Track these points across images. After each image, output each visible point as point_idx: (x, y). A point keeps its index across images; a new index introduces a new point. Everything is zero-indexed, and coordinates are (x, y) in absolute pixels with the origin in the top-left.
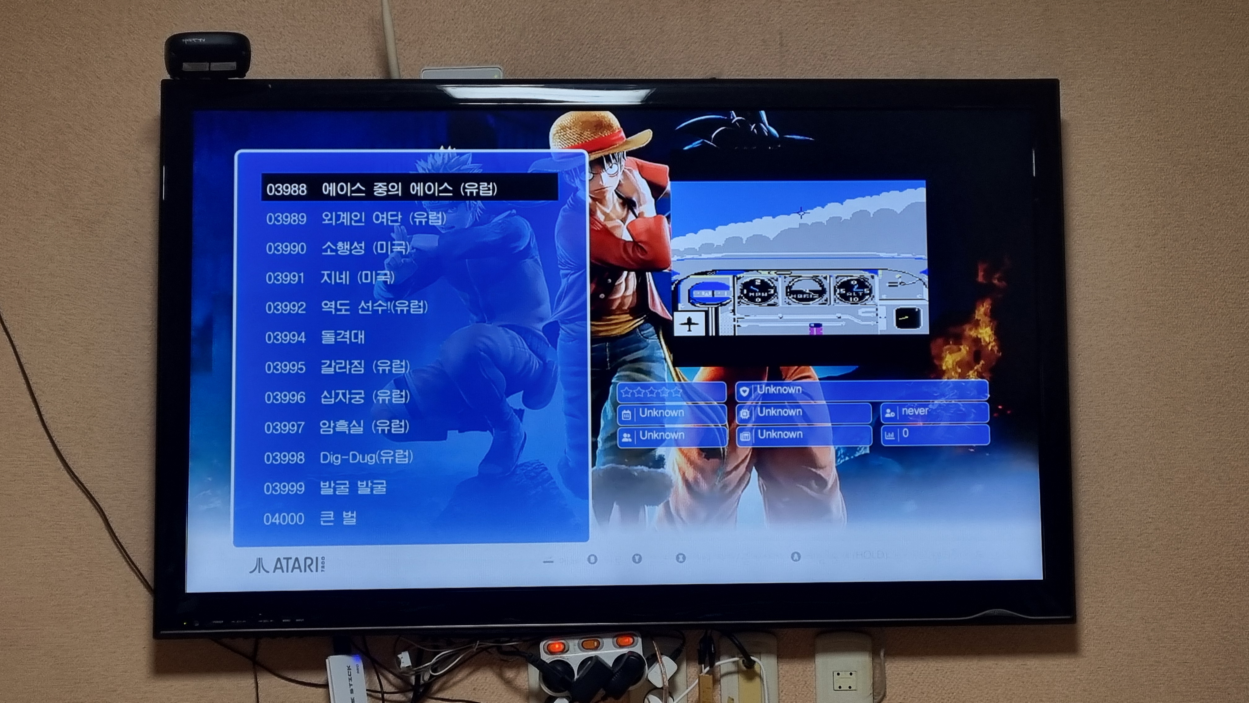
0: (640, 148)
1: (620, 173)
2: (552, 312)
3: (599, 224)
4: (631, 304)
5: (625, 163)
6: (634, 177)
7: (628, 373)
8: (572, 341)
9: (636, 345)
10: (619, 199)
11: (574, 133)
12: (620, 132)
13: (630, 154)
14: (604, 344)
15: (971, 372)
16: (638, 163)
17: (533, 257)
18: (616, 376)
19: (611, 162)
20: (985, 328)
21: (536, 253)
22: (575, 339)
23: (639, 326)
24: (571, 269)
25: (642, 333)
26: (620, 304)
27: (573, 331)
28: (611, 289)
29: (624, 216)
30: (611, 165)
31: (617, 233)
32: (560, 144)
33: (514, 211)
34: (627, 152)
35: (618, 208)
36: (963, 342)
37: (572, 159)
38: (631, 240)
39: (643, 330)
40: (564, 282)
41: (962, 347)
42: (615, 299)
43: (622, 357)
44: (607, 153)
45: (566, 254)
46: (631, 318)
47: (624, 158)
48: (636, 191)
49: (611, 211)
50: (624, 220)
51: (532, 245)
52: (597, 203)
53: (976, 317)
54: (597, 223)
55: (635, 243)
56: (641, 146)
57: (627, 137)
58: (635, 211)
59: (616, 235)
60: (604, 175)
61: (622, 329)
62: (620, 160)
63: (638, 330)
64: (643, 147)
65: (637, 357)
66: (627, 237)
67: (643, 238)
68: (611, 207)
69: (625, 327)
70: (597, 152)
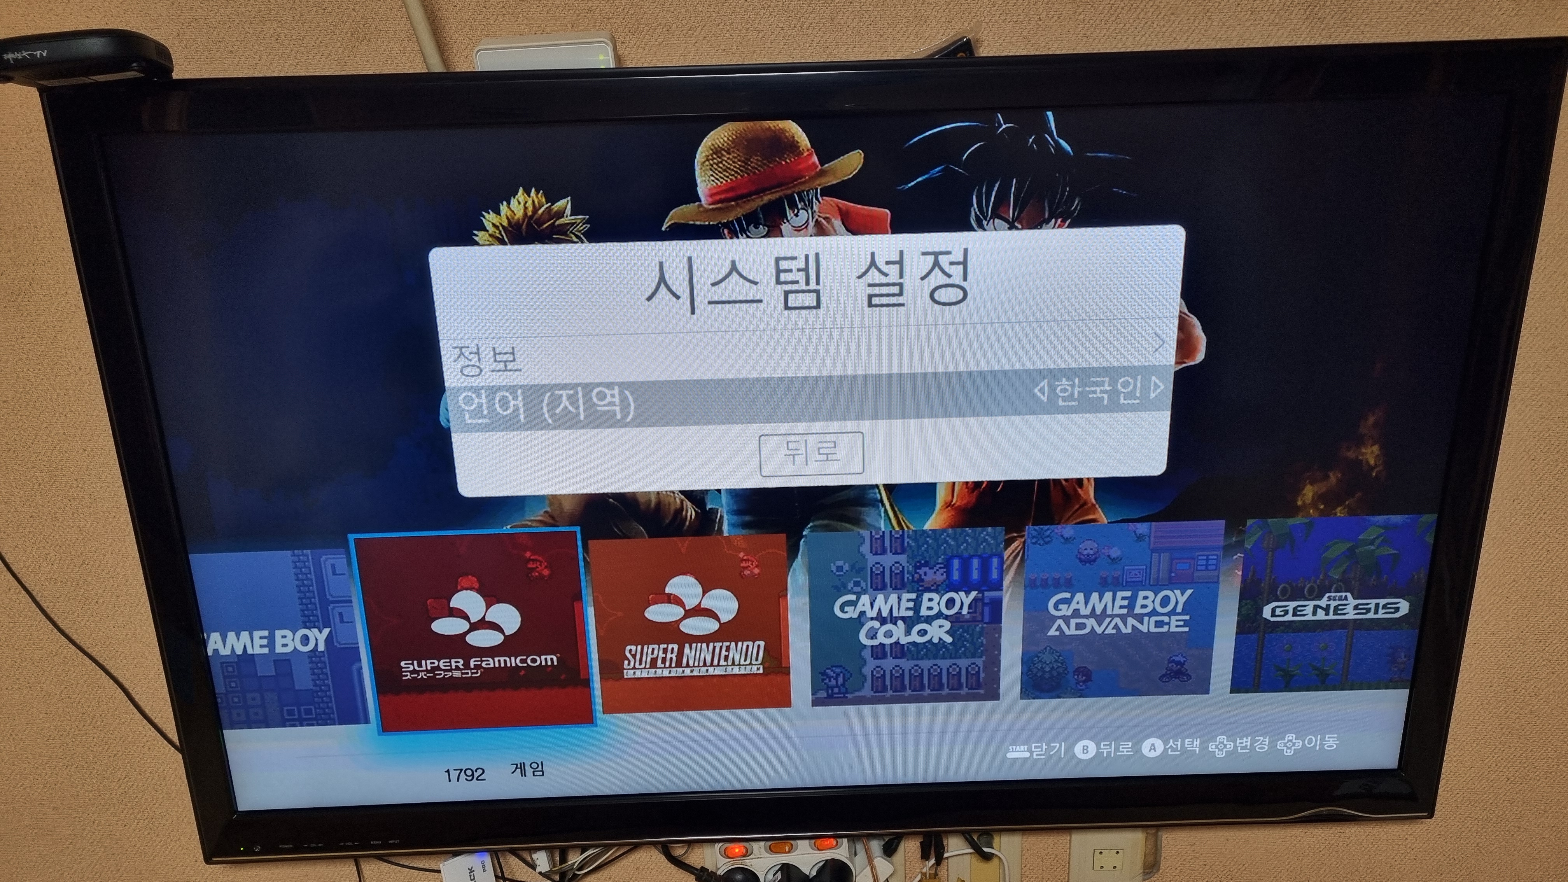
0: (843, 182)
5: (820, 208)
6: (835, 231)
15: (1338, 509)
20: (1372, 445)
34: (822, 189)
36: (1334, 467)
41: (1331, 474)
53: (1361, 431)
56: (846, 179)
60: (785, 228)
64: (849, 179)
65: (839, 499)
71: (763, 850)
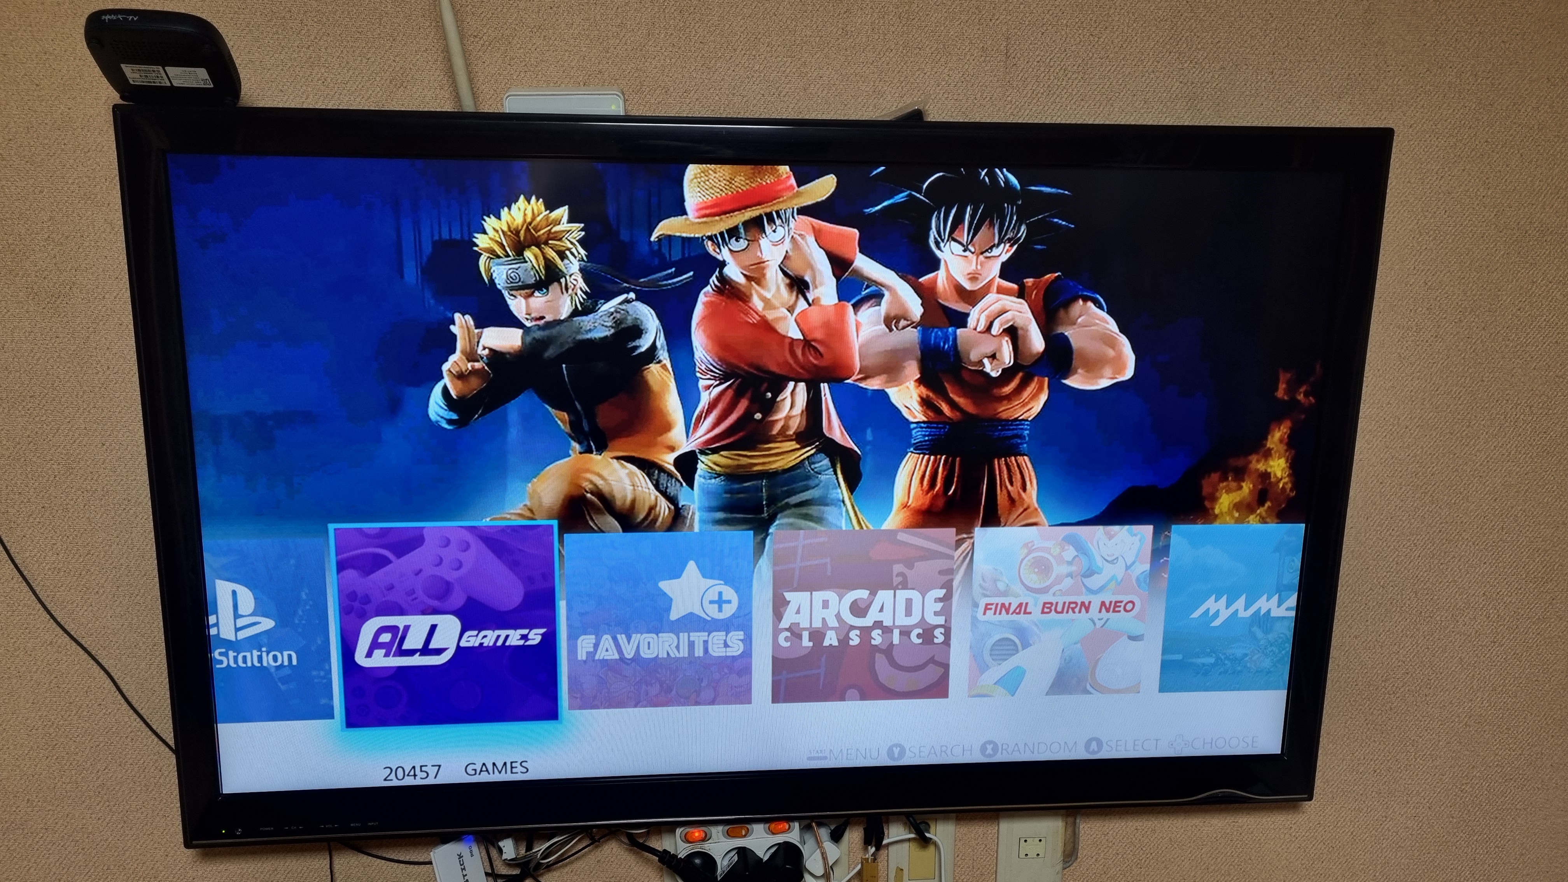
71: (720, 834)
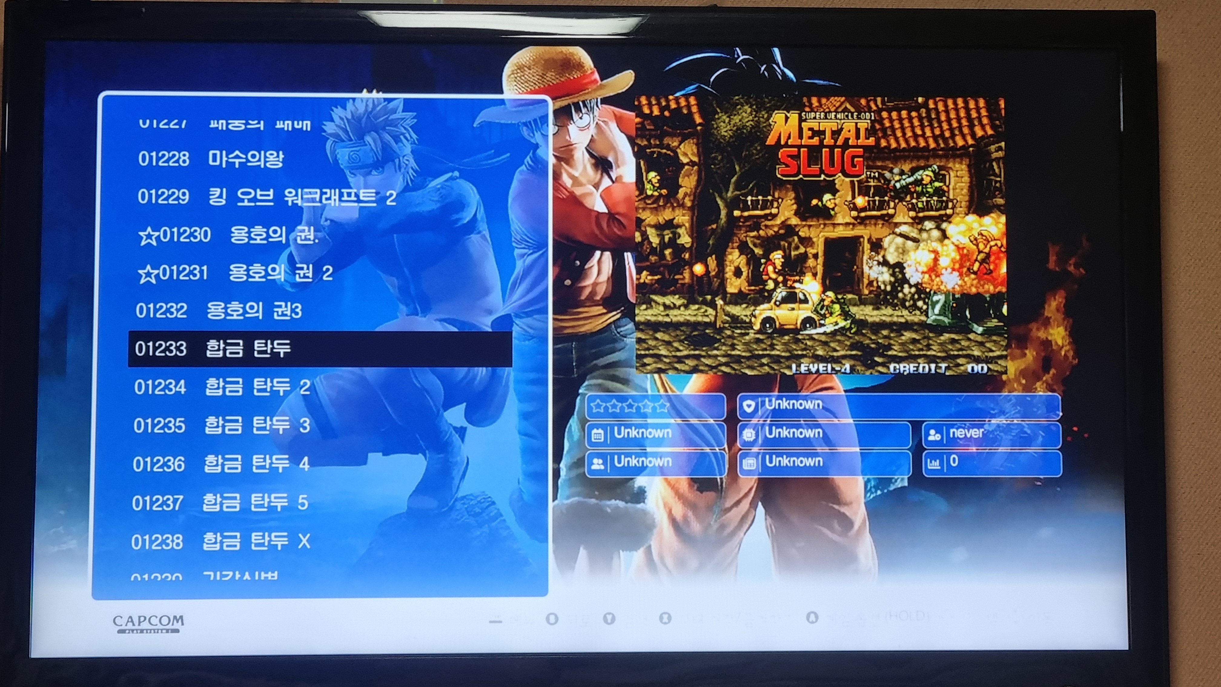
0: (618, 94)
1: (593, 126)
2: (504, 301)
3: (564, 190)
4: (605, 293)
5: (600, 113)
6: (611, 131)
7: (600, 381)
8: (529, 340)
9: (611, 345)
10: (591, 159)
11: (535, 75)
12: (593, 73)
13: (606, 101)
14: (570, 344)
15: (1038, 384)
16: (616, 112)
17: (479, 233)
18: (584, 384)
19: (581, 111)
20: (1058, 327)
21: (483, 227)
22: (533, 337)
23: (614, 321)
24: (529, 248)
25: (619, 330)
26: (590, 293)
27: (529, 327)
28: (580, 273)
29: (597, 180)
30: (581, 115)
31: (588, 203)
32: (516, 87)
33: (456, 174)
34: (601, 99)
35: (590, 170)
36: (1029, 346)
37: (531, 107)
38: (606, 211)
39: (620, 327)
40: (520, 266)
41: (1027, 352)
42: (585, 287)
43: (592, 361)
44: (576, 100)
45: (523, 229)
46: (605, 311)
47: (597, 106)
48: (613, 148)
49: (580, 174)
50: (597, 186)
51: (479, 216)
52: (563, 163)
53: (1046, 314)
54: (562, 188)
55: (611, 216)
56: (620, 92)
57: (602, 80)
58: (611, 173)
59: (586, 205)
60: (572, 128)
61: (593, 325)
62: (592, 109)
63: (613, 326)
64: (623, 92)
65: (611, 361)
66: (600, 207)
67: (622, 209)
68: (580, 168)
69: (598, 323)
70: (563, 99)
